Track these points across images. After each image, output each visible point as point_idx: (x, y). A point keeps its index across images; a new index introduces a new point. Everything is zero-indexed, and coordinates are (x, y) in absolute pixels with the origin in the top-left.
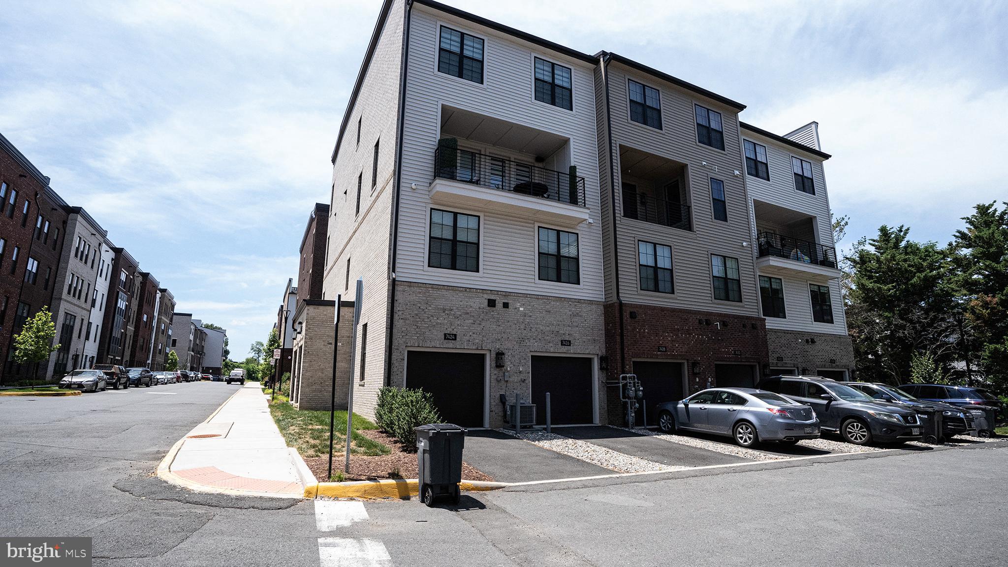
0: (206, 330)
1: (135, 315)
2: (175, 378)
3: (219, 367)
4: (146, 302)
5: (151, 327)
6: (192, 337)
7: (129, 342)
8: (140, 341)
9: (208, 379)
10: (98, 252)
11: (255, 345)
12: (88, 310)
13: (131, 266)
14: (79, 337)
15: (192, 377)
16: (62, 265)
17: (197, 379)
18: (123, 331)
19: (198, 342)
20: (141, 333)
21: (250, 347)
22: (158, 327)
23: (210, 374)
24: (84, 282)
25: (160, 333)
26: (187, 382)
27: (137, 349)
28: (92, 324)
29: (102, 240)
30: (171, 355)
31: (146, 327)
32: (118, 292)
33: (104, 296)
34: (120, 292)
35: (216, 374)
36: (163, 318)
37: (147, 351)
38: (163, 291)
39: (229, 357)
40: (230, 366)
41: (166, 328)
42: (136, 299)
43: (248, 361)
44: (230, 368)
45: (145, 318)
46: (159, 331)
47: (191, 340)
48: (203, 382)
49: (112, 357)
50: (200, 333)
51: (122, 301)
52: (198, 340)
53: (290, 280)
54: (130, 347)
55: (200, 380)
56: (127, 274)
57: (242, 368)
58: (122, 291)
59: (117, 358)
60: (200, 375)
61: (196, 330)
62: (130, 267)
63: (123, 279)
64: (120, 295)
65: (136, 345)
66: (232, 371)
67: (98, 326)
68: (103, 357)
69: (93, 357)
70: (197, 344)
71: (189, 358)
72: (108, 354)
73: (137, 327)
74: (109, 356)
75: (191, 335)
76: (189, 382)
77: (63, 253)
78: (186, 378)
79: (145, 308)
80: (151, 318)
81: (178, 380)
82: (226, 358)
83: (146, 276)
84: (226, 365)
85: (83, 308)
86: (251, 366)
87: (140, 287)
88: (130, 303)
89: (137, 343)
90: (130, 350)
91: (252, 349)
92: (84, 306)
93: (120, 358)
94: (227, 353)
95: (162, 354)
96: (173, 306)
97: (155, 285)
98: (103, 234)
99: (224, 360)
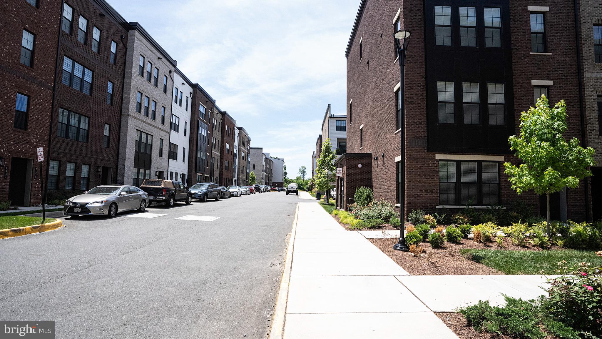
0: (272, 159)
1: (220, 144)
2: (248, 191)
3: (281, 182)
4: (227, 134)
5: (233, 153)
6: (264, 163)
7: (217, 163)
8: (226, 163)
9: (275, 190)
10: (169, 79)
11: (301, 168)
12: (167, 132)
13: (210, 102)
14: (161, 155)
15: (264, 189)
16: (126, 82)
17: (267, 191)
18: (208, 154)
19: (268, 166)
20: (224, 158)
21: (299, 170)
22: (239, 155)
23: (277, 186)
24: (157, 104)
25: (241, 159)
26: (260, 193)
27: (224, 169)
28: (178, 146)
29: (173, 69)
30: (252, 174)
31: (229, 153)
32: (198, 121)
33: (187, 124)
34: (200, 121)
35: (280, 186)
36: (242, 148)
37: (232, 171)
38: (240, 129)
39: (287, 176)
40: (288, 182)
41: (245, 155)
42: (219, 132)
43: (298, 179)
44: (288, 183)
45: (227, 146)
46: (240, 157)
47: (263, 165)
48: (272, 192)
49: (201, 175)
50: (269, 161)
51: (203, 130)
52: (268, 165)
53: (329, 106)
54: (219, 168)
55: (270, 191)
56: (206, 108)
57: (294, 182)
58: (202, 121)
59: (206, 175)
60: (269, 188)
61: (266, 158)
62: (207, 102)
63: (202, 111)
64: (200, 124)
65: (223, 166)
66: (289, 185)
67: (184, 149)
68: (192, 175)
69: (184, 175)
70: (268, 168)
71: (264, 177)
72: (196, 172)
73: (222, 153)
74: (198, 174)
75: (263, 162)
76: (261, 193)
77: (126, 70)
78: (258, 190)
79: (226, 138)
80: (232, 147)
81: (252, 192)
82: (286, 177)
83: (224, 114)
84: (286, 181)
85: (160, 129)
86: (299, 181)
87: (221, 123)
88: (212, 132)
89: (223, 164)
90: (219, 170)
91: (300, 171)
92: (161, 126)
93: (208, 176)
94: (285, 174)
95: (244, 173)
96: (249, 141)
97: (232, 123)
98: (174, 63)
99: (284, 178)
